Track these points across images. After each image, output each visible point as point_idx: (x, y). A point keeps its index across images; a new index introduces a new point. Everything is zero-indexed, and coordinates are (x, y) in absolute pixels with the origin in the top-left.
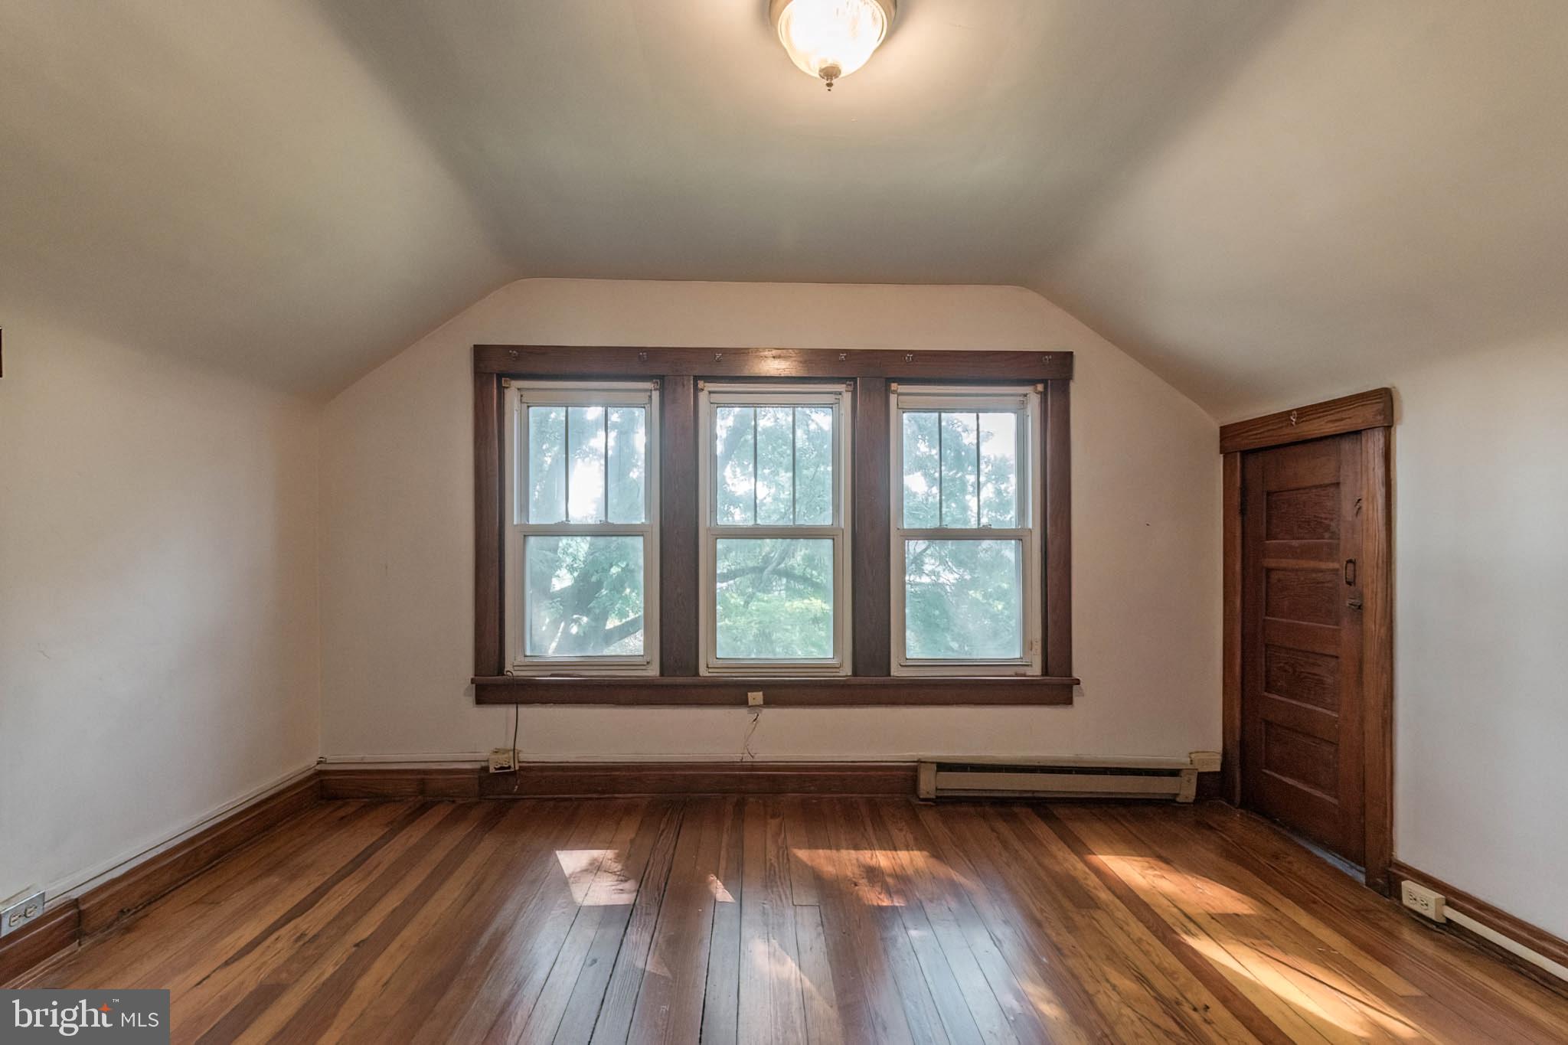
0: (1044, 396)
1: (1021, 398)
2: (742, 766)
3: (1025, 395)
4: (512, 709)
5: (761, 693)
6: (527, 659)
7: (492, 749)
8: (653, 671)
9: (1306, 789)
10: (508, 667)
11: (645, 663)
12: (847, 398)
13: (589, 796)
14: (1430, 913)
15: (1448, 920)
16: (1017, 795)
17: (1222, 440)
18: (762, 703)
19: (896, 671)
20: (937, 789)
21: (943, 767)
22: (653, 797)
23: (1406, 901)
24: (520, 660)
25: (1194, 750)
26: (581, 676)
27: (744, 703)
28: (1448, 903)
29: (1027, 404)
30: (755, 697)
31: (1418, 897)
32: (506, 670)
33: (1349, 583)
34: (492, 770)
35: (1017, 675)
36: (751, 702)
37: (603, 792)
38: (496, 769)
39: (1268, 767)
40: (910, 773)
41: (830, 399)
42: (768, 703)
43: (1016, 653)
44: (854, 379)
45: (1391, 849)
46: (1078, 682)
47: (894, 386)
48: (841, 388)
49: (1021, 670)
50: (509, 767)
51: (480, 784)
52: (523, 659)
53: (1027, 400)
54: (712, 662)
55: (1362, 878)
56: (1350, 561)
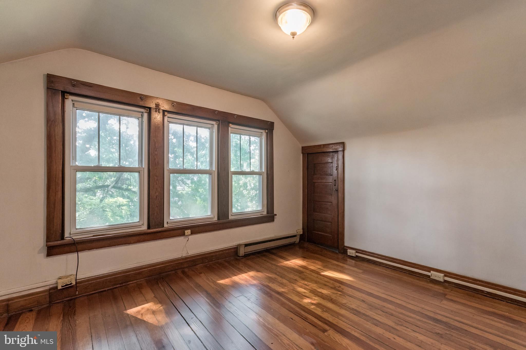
0: (267, 133)
1: (261, 133)
2: (182, 259)
3: (262, 133)
4: (75, 255)
5: (190, 230)
6: (77, 230)
7: (58, 277)
8: (144, 228)
9: (324, 234)
10: (67, 235)
11: (141, 225)
12: (216, 126)
13: (115, 286)
14: (354, 255)
15: (356, 256)
16: (263, 250)
17: (302, 150)
18: (190, 234)
19: (231, 218)
20: (245, 253)
21: (246, 245)
22: (146, 279)
23: (348, 254)
24: (73, 231)
25: (297, 230)
26: (110, 234)
27: (183, 234)
28: (357, 252)
29: (262, 135)
30: (188, 232)
31: (351, 252)
32: (65, 237)
33: (335, 185)
34: (60, 287)
35: (261, 215)
36: (186, 234)
37: (122, 283)
38: (62, 286)
39: (314, 231)
40: (236, 250)
41: (210, 126)
42: (192, 233)
43: (259, 208)
44: (219, 121)
45: (344, 244)
46: (276, 215)
47: (230, 125)
48: (214, 123)
49: (262, 213)
50: (71, 284)
51: (50, 297)
52: (75, 230)
53: (262, 134)
54: (169, 221)
55: (337, 252)
56: (335, 180)
